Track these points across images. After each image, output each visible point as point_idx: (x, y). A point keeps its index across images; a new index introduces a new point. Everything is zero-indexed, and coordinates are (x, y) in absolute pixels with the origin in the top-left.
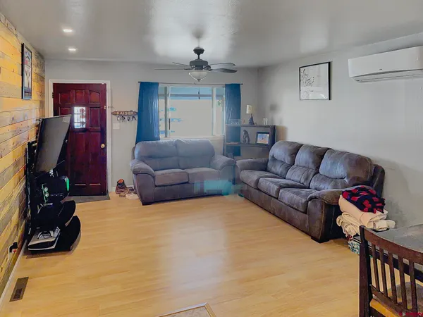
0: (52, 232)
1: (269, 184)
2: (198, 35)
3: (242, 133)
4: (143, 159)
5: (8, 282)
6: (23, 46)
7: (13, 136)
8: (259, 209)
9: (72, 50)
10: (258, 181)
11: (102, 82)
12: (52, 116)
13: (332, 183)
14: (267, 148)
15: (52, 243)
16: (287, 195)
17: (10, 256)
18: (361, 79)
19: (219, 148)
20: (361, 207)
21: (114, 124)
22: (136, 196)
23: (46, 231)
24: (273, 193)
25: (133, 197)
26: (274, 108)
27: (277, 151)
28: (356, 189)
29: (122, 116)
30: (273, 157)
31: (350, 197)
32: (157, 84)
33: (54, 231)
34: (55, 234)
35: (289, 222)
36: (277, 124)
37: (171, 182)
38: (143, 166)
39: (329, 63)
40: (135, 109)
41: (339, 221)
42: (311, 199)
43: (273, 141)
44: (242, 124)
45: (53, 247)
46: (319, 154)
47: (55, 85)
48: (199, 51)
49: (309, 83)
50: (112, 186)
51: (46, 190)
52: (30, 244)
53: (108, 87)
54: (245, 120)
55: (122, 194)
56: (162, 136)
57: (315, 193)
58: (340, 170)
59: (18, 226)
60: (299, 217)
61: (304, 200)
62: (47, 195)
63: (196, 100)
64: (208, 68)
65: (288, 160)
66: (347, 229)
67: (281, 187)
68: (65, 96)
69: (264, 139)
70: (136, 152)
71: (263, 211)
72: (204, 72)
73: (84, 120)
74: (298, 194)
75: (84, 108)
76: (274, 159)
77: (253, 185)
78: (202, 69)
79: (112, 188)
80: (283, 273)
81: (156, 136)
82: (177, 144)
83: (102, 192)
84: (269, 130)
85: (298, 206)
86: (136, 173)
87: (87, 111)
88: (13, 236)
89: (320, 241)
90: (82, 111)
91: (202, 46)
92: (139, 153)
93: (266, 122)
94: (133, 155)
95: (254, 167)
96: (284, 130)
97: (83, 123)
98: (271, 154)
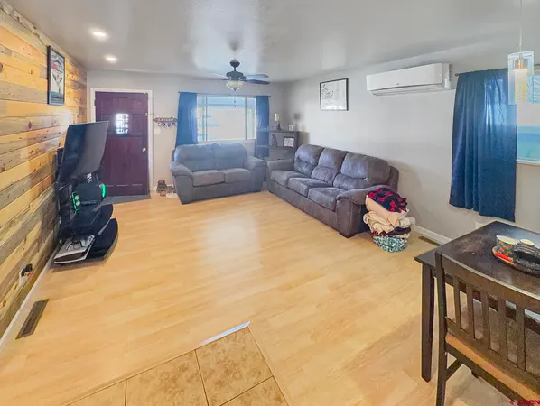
0: (83, 242)
1: (299, 183)
2: (235, 46)
3: (271, 137)
4: (182, 161)
5: (18, 312)
6: (49, 48)
7: (30, 144)
8: (289, 205)
9: (111, 59)
10: (287, 181)
11: (144, 92)
12: (94, 121)
13: (355, 182)
14: (293, 150)
15: (83, 254)
16: (316, 194)
17: (22, 281)
18: (377, 93)
19: (250, 149)
20: (389, 208)
21: (155, 130)
22: (176, 195)
23: (76, 241)
24: (302, 192)
25: (173, 196)
26: (297, 117)
27: (302, 153)
28: (380, 189)
29: (163, 122)
30: (298, 158)
31: (376, 196)
32: (195, 94)
33: (86, 239)
34: (86, 244)
35: (319, 218)
36: (300, 130)
37: (209, 183)
38: (182, 168)
39: (347, 79)
40: (176, 116)
41: (366, 218)
42: (339, 199)
43: (297, 144)
44: (271, 129)
45: (84, 258)
46: (340, 156)
47: (97, 94)
48: (235, 64)
49: (329, 96)
50: (154, 185)
51: (77, 198)
52: (58, 256)
53: (150, 96)
54: (272, 126)
55: (163, 193)
56: (199, 139)
57: (343, 194)
58: (360, 172)
59: (39, 241)
60: (327, 214)
61: (332, 200)
62: (78, 204)
63: (233, 109)
64: (244, 79)
65: (312, 161)
66: (374, 227)
67: (310, 186)
68: (107, 103)
69: (290, 142)
70: (176, 155)
71: (293, 208)
72: (240, 83)
73: (127, 126)
74: (325, 193)
75: (127, 115)
76: (299, 160)
77: (283, 183)
78: (237, 79)
79: (153, 188)
80: (321, 276)
81: (194, 140)
82: (214, 147)
83: (143, 191)
84: (294, 135)
85: (327, 205)
86: (175, 174)
87: (129, 118)
88: (30, 255)
89: (348, 237)
90: (125, 117)
91: (238, 59)
92: (179, 156)
93: (291, 128)
94: (173, 158)
95: (283, 168)
96: (306, 135)
97: (125, 129)
98: (296, 155)
